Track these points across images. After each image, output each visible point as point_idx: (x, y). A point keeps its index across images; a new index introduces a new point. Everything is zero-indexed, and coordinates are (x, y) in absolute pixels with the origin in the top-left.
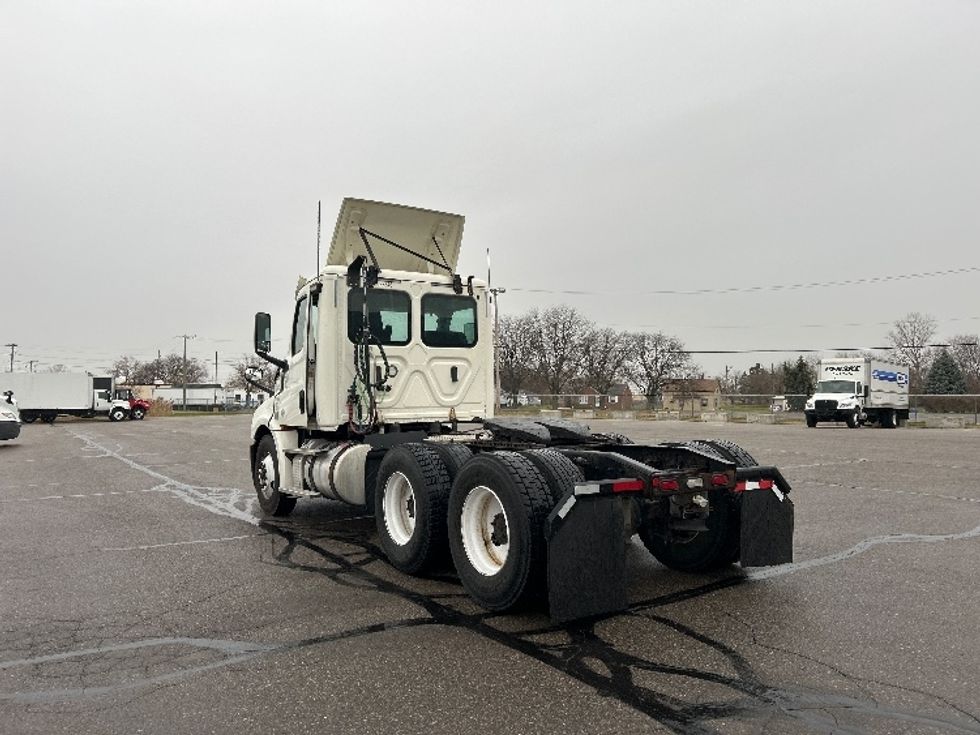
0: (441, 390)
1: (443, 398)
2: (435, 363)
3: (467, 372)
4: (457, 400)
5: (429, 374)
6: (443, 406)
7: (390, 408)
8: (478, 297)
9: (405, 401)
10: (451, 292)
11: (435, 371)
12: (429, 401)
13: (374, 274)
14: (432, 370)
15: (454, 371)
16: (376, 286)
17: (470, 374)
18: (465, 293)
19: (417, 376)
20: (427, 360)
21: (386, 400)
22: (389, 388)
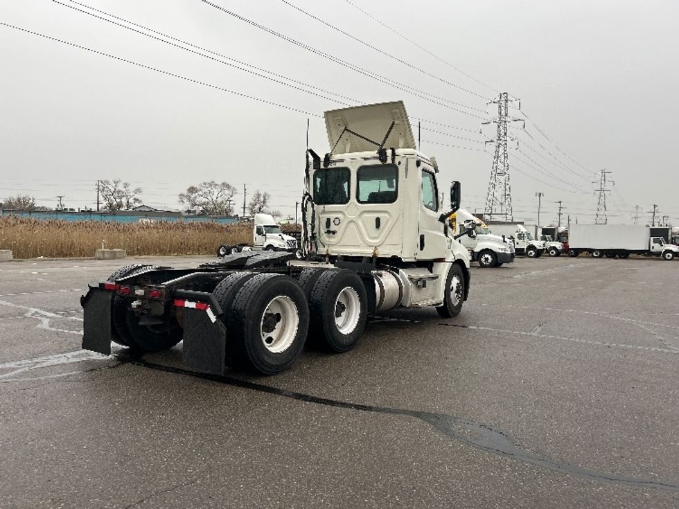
0: (368, 234)
1: (369, 241)
2: (366, 215)
3: (388, 221)
4: (378, 243)
5: (360, 224)
6: (369, 246)
7: (333, 245)
8: (400, 163)
9: (344, 241)
10: (378, 162)
12: (359, 242)
13: (328, 159)
14: (363, 221)
15: (378, 220)
16: (329, 167)
17: (390, 222)
18: (389, 161)
19: (352, 225)
20: (358, 213)
21: (333, 240)
22: (334, 233)
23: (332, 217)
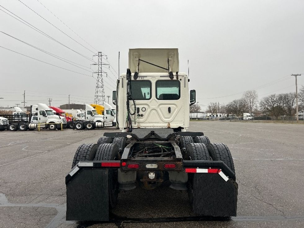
0: (164, 116)
1: (164, 119)
2: (161, 106)
3: (175, 109)
4: (170, 120)
5: (158, 110)
6: (165, 122)
7: (142, 122)
8: (181, 80)
9: (149, 120)
10: (169, 79)
11: (161, 109)
12: (159, 120)
13: (136, 75)
15: (169, 109)
16: (137, 79)
17: (177, 110)
18: (175, 78)
19: (154, 111)
20: (158, 105)
21: (141, 120)
22: (142, 115)
23: (140, 107)
